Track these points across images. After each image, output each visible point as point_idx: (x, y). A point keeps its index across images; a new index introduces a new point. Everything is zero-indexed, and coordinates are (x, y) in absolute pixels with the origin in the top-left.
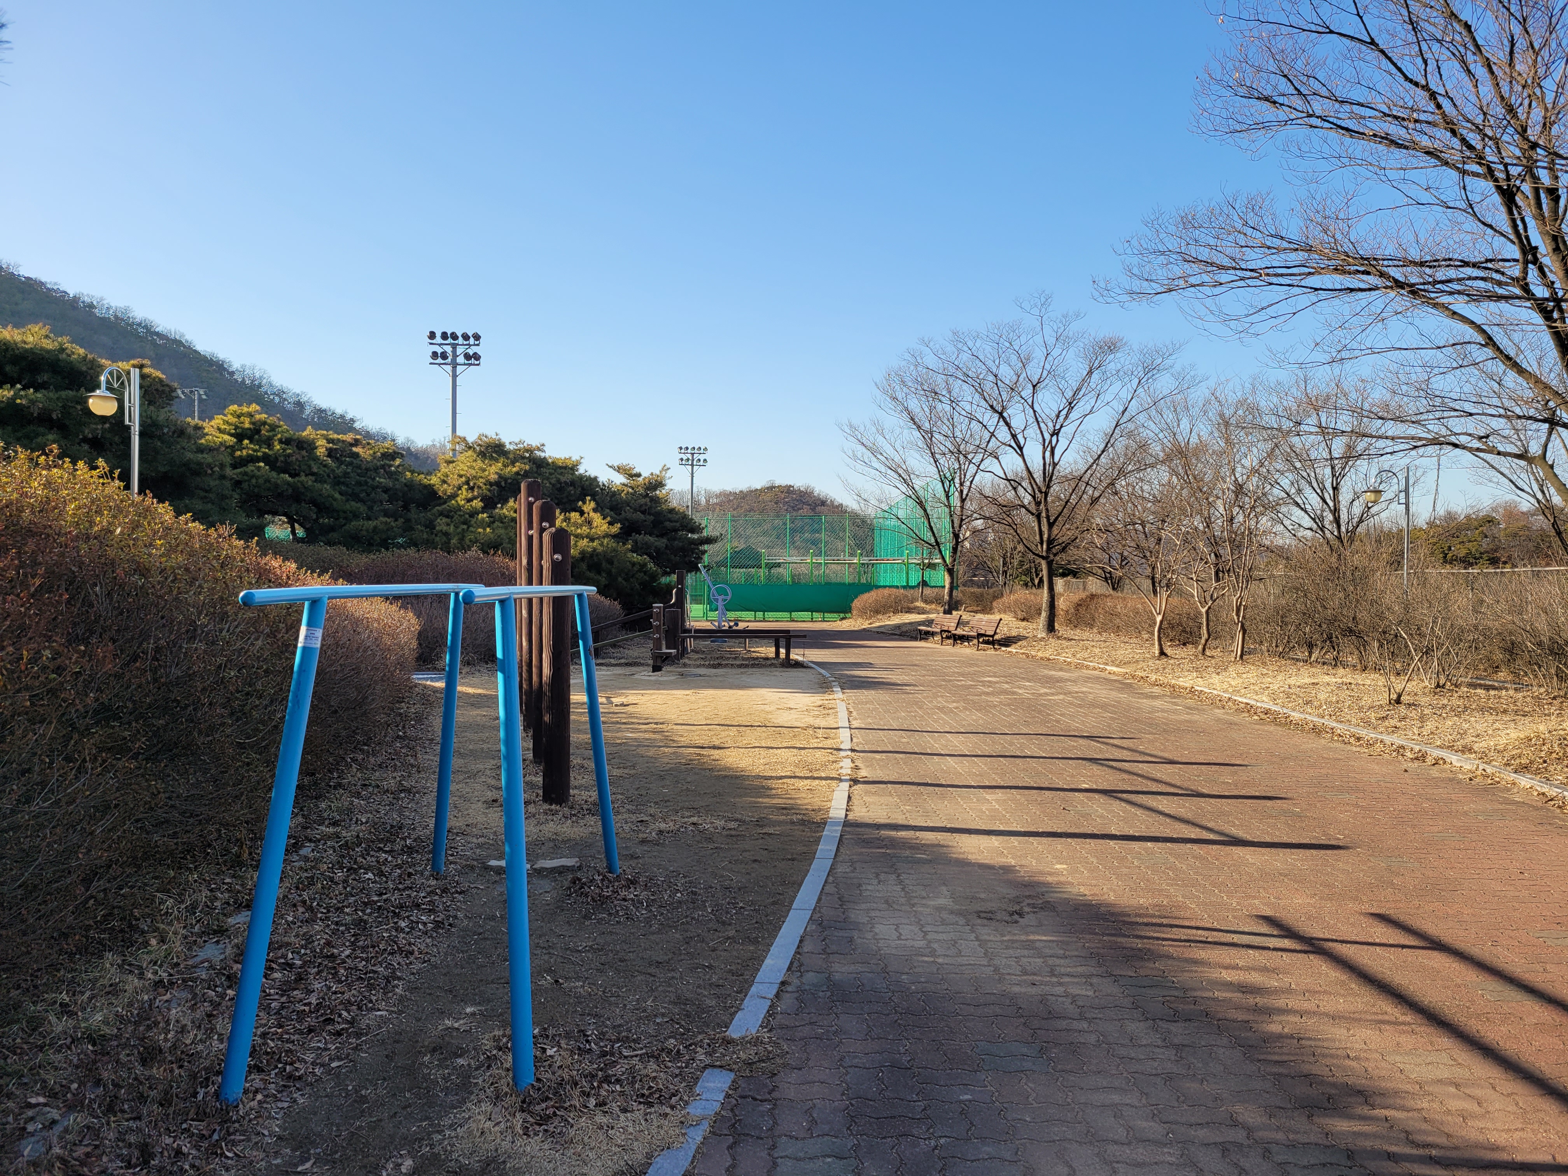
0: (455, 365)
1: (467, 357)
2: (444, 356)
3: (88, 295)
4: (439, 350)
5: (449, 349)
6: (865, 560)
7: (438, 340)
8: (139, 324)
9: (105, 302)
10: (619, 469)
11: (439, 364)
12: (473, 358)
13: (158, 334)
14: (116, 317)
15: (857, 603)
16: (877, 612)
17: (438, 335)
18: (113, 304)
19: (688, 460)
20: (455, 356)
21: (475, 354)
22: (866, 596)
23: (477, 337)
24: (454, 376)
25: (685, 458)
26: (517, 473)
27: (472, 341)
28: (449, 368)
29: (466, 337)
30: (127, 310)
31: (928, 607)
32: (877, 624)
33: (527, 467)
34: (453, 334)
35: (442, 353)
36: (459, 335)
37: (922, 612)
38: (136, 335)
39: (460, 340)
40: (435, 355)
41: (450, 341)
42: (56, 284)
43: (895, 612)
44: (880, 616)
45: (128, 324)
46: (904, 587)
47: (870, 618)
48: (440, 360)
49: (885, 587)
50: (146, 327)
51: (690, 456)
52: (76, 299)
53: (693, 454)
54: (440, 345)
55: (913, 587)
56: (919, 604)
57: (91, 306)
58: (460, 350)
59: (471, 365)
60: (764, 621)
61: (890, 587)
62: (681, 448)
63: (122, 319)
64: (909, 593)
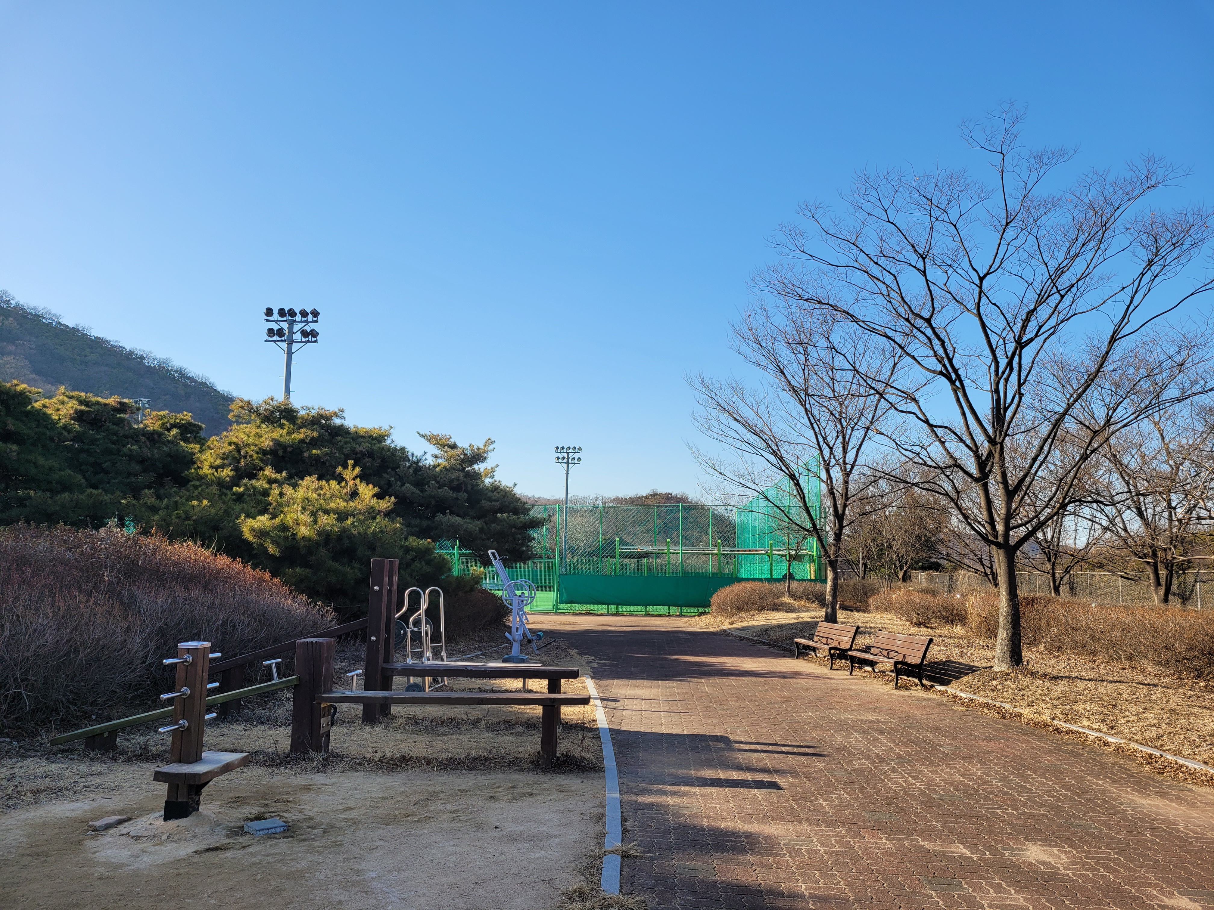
0: (290, 342)
1: (305, 334)
2: (280, 333)
3: (140, 350)
4: (276, 327)
5: (285, 326)
6: (726, 550)
7: (276, 316)
8: (176, 371)
9: (152, 355)
10: (432, 439)
11: (275, 342)
12: (310, 336)
13: (189, 378)
14: (160, 365)
15: (716, 599)
16: (739, 609)
17: (275, 312)
18: (158, 357)
19: (564, 458)
20: (291, 332)
21: (313, 330)
22: (726, 590)
23: (315, 314)
24: (290, 354)
25: (561, 456)
26: (302, 441)
27: (310, 318)
28: (284, 345)
29: (304, 314)
30: (168, 360)
31: (796, 603)
32: (739, 625)
33: (315, 434)
34: (290, 310)
35: (278, 330)
36: (297, 311)
37: (790, 609)
38: (173, 379)
39: (299, 317)
40: (271, 332)
41: (288, 317)
42: (116, 341)
43: (762, 609)
44: (742, 614)
45: (167, 371)
46: (768, 580)
47: (732, 615)
48: (276, 338)
49: (747, 580)
50: (181, 373)
51: (565, 455)
52: (131, 353)
53: (568, 453)
54: (276, 322)
55: (778, 580)
56: (786, 599)
57: (142, 358)
58: (297, 327)
59: (308, 342)
60: (617, 614)
61: (754, 580)
62: (557, 448)
63: (164, 368)
64: (775, 587)
